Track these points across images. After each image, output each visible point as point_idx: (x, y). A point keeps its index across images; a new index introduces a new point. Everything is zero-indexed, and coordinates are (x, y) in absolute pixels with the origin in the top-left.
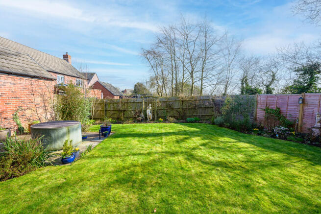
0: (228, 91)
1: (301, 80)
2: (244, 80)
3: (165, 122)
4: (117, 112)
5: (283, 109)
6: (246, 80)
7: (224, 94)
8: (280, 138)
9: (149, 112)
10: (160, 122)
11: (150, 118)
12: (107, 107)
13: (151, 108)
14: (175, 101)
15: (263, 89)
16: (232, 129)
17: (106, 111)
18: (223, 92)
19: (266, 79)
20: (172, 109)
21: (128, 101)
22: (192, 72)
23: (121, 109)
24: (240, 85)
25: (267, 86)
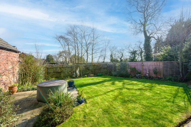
0: (105, 60)
1: (132, 56)
2: (111, 56)
3: (88, 77)
4: (56, 73)
5: (136, 67)
6: (112, 56)
7: (104, 62)
8: (140, 78)
9: (77, 72)
10: (85, 77)
11: (78, 76)
12: (48, 71)
13: (79, 70)
14: (90, 65)
15: (119, 60)
16: (121, 77)
17: (48, 73)
18: (103, 61)
19: (120, 55)
20: (89, 70)
21: (63, 66)
22: (87, 50)
23: (59, 71)
24: (110, 58)
25: (121, 58)
